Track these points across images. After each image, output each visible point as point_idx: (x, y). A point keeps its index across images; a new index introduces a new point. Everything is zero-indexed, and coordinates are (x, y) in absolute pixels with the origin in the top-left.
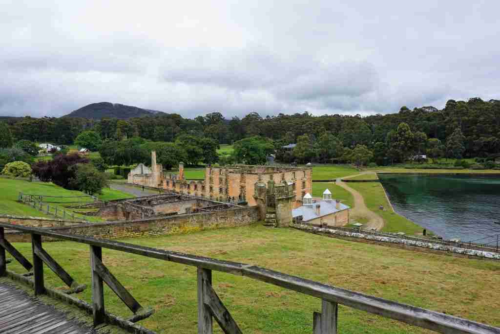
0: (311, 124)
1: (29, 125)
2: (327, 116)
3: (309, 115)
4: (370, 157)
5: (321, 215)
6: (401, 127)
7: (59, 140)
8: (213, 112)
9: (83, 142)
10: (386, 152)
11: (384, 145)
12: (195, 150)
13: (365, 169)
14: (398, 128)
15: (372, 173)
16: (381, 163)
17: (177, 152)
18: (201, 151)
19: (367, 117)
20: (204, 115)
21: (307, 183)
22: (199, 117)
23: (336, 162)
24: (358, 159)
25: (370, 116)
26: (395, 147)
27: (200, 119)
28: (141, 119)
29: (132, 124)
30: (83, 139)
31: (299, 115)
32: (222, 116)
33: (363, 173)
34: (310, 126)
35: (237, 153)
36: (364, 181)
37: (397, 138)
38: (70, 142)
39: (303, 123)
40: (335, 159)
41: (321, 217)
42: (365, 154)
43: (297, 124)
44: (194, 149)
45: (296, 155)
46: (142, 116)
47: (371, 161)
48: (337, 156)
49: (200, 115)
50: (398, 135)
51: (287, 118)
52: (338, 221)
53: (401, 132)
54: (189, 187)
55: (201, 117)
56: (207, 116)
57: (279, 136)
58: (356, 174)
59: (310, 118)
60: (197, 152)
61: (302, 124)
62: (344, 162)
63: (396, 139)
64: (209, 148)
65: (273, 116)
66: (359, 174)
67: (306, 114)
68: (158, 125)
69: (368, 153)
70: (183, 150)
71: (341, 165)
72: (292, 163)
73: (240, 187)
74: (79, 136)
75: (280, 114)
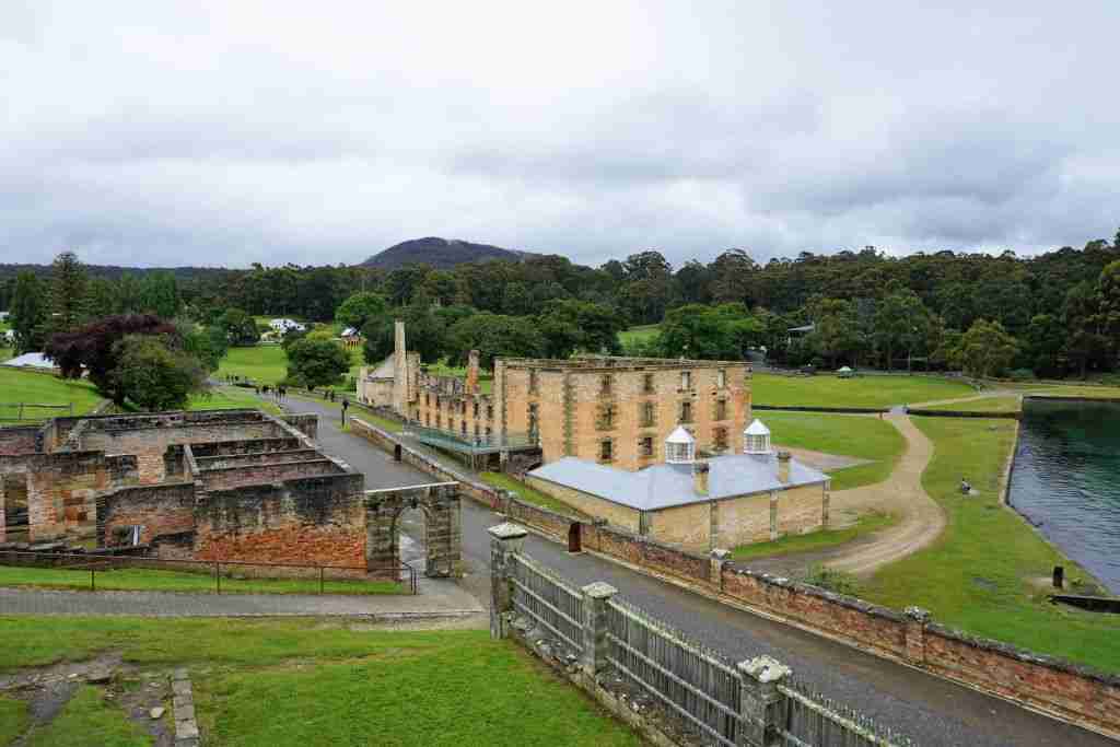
0: (874, 275)
1: (257, 280)
2: (922, 256)
3: (877, 254)
4: (1009, 352)
5: (713, 496)
6: (1111, 271)
7: (309, 312)
8: (643, 251)
9: (351, 315)
10: (1063, 343)
11: (1057, 323)
12: (564, 332)
13: (994, 384)
14: (1103, 274)
15: (1010, 397)
16: (1047, 372)
17: (518, 334)
18: (579, 333)
19: (1037, 258)
20: (622, 258)
21: (732, 405)
22: (611, 262)
23: (918, 367)
24: (973, 356)
25: (1045, 256)
26: (1090, 327)
27: (613, 267)
28: (481, 267)
29: (455, 277)
30: (351, 308)
31: (850, 254)
32: (664, 260)
33: (982, 395)
34: (871, 280)
35: (664, 340)
36: (974, 415)
37: (1097, 303)
38: (327, 317)
39: (855, 273)
40: (919, 359)
41: (710, 501)
42: (996, 346)
43: (839, 275)
44: (562, 329)
45: (815, 347)
46: (482, 261)
47: (1014, 366)
48: (925, 351)
49: (616, 259)
50: (1100, 295)
51: (820, 261)
52: (780, 518)
53: (1110, 287)
54: (464, 410)
55: (616, 262)
56: (631, 260)
57: (795, 305)
58: (964, 397)
59: (880, 259)
60: (568, 336)
61: (853, 276)
62: (941, 367)
63: (1092, 307)
64: (599, 328)
65: (783, 259)
66: (970, 396)
67: (868, 254)
68: (516, 280)
69: (1003, 343)
70: (535, 332)
71: (934, 375)
72: (803, 367)
73: (529, 407)
74: (345, 303)
75: (805, 253)
